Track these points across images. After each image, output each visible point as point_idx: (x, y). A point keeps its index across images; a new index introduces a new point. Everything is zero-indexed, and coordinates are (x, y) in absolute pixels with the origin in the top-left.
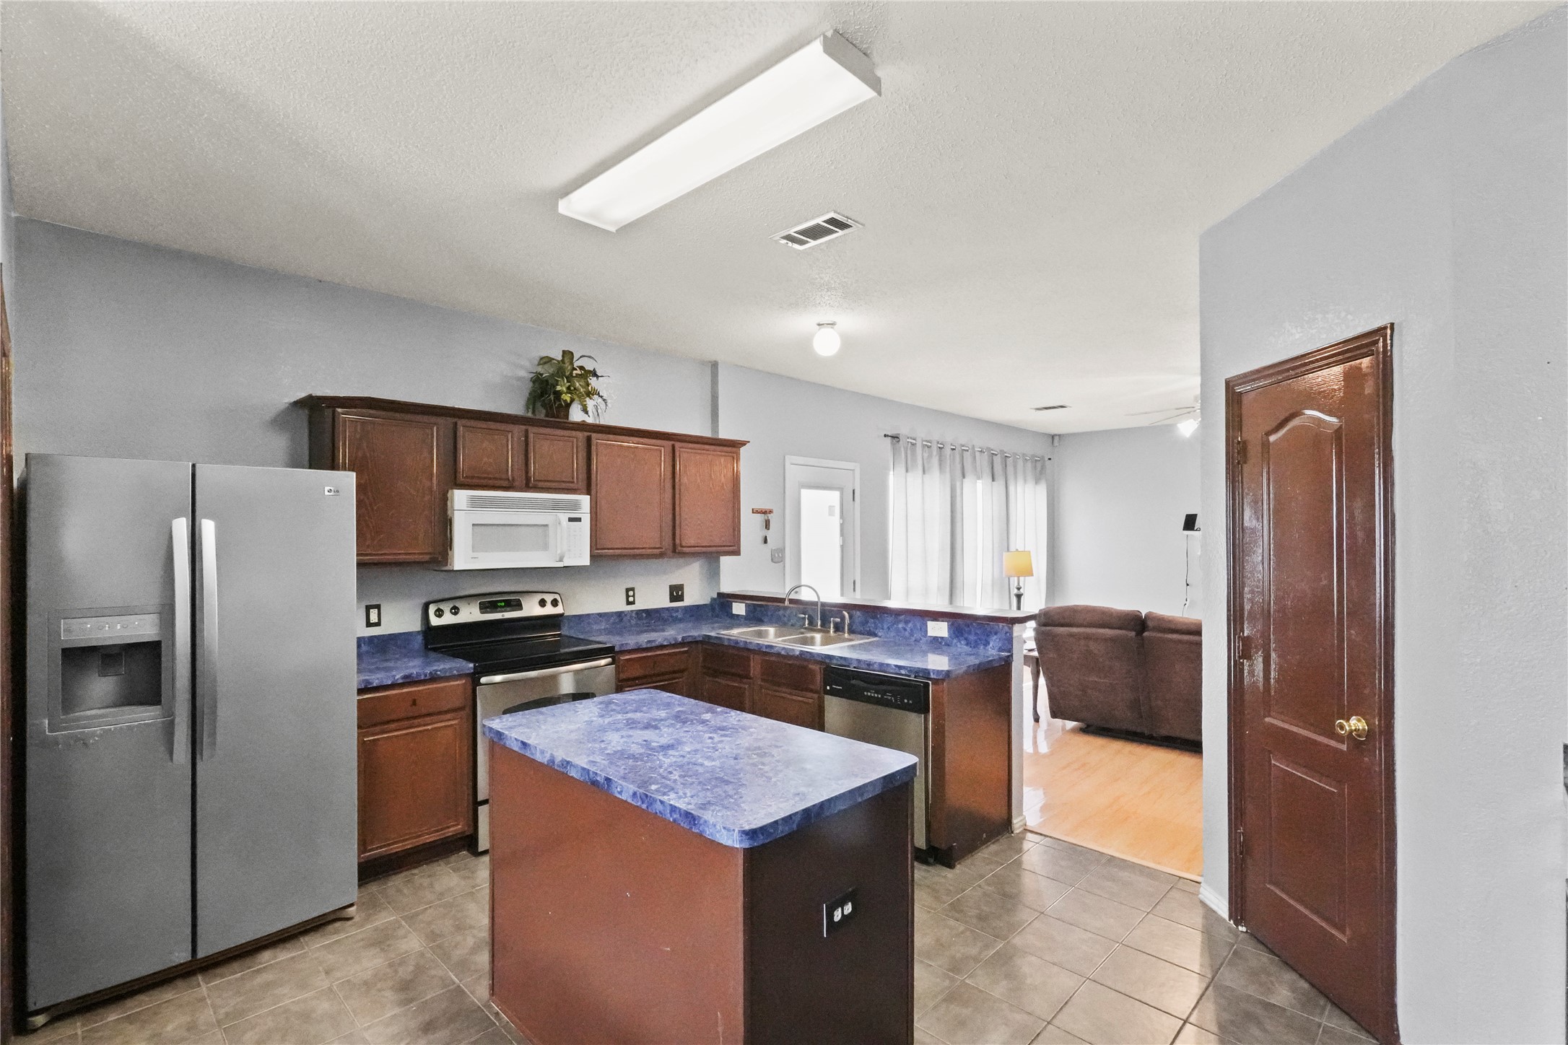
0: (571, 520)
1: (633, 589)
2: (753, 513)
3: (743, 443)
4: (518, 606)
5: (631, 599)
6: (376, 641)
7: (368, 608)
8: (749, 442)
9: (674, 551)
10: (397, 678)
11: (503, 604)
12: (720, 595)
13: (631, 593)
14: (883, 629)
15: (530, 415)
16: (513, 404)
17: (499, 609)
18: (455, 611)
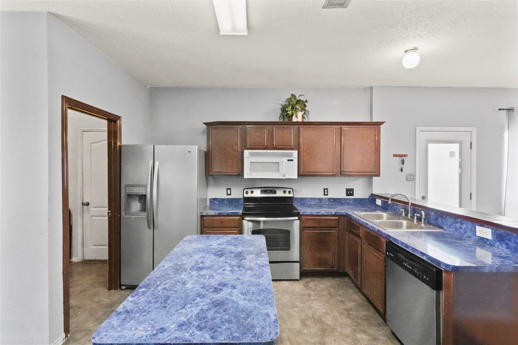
0: (289, 160)
1: (327, 189)
2: (394, 156)
3: (382, 123)
4: (275, 193)
5: (326, 193)
6: (229, 200)
7: (227, 189)
8: (385, 122)
9: (341, 174)
10: (216, 213)
11: (269, 191)
12: (372, 195)
13: (326, 191)
14: (447, 225)
15: (282, 121)
16: (276, 118)
17: (268, 193)
18: (252, 192)
